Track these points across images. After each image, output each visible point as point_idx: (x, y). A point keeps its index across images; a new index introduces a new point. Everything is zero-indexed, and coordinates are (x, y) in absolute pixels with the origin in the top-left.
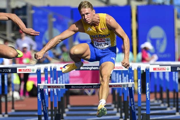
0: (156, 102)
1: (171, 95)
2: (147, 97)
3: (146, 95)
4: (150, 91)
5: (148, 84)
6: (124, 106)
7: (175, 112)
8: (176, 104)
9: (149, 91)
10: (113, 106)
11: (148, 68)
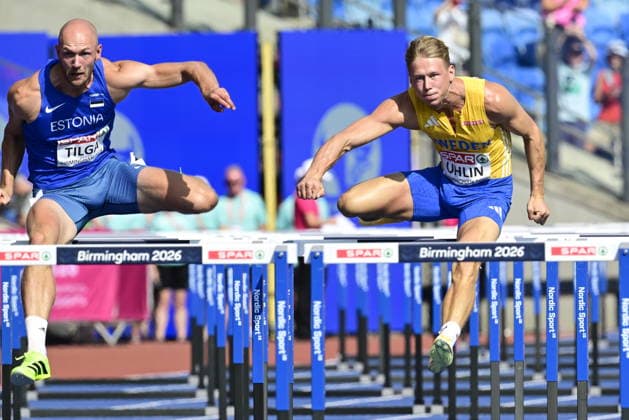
0: (344, 370)
1: (397, 343)
2: (313, 349)
3: (312, 342)
4: (324, 328)
5: (317, 306)
6: (232, 381)
7: (410, 404)
8: (413, 374)
9: (321, 329)
10: (194, 381)
11: (320, 250)
